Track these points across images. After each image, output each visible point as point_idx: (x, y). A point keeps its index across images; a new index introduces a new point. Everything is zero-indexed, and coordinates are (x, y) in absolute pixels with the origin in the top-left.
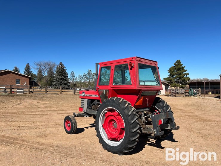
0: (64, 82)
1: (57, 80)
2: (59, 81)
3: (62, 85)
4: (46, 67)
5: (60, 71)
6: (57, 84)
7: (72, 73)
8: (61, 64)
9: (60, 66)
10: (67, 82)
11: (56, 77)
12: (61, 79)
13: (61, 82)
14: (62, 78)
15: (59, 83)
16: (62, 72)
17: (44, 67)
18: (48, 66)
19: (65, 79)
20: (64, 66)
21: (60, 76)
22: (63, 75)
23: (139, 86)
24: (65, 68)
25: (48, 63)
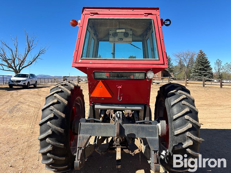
0: (204, 73)
1: (195, 71)
2: (197, 72)
3: (201, 76)
4: (185, 58)
5: (199, 60)
6: (196, 75)
7: (218, 61)
8: (201, 52)
9: (199, 55)
10: (207, 73)
11: (195, 67)
12: (200, 69)
13: (200, 73)
14: (201, 69)
15: (198, 74)
16: (201, 62)
17: (182, 58)
18: (188, 56)
19: (205, 69)
20: (204, 54)
21: (199, 66)
22: (202, 65)
23: (80, 61)
24: (205, 56)
25: (187, 53)
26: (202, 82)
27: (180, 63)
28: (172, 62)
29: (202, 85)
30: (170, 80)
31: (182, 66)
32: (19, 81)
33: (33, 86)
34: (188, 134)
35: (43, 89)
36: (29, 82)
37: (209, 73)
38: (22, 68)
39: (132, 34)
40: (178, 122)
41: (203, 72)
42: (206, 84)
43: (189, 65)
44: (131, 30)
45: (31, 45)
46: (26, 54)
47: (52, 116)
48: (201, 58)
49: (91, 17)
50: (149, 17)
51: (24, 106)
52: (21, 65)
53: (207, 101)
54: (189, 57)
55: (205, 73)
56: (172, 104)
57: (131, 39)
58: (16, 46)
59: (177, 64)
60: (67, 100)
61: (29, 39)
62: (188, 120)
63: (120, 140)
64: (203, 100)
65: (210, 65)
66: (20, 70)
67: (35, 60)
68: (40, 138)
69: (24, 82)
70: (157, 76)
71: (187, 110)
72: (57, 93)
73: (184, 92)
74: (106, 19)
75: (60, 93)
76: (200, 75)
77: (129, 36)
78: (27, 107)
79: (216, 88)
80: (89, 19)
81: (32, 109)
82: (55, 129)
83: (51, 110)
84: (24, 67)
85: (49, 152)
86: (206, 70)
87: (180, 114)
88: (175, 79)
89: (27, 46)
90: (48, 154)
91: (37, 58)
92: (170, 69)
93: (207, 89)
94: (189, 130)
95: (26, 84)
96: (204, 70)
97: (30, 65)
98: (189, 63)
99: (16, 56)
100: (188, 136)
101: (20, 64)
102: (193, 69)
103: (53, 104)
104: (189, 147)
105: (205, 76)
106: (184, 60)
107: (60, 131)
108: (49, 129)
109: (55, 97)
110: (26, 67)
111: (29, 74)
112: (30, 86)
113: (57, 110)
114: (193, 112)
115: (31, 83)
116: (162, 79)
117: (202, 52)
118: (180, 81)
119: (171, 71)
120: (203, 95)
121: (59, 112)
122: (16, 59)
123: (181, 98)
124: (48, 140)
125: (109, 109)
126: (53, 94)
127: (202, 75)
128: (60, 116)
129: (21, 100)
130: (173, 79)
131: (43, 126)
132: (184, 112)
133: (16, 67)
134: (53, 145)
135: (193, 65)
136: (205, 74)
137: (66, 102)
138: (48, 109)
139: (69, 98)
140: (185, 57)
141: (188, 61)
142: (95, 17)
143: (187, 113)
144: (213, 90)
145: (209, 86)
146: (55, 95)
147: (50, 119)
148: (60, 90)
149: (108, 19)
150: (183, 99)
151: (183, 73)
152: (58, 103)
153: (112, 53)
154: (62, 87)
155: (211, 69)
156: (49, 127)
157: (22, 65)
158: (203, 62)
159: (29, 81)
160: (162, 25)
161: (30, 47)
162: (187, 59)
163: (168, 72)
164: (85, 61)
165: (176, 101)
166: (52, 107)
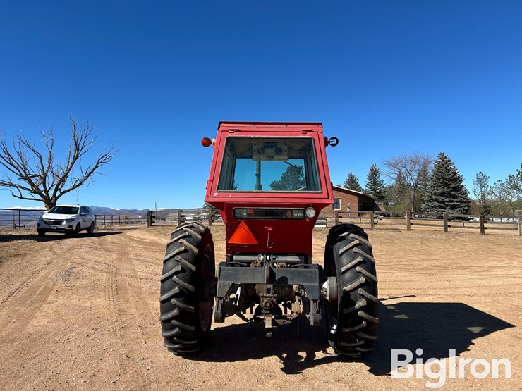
0: (450, 201)
1: (431, 197)
2: (436, 200)
3: (444, 208)
4: (409, 169)
5: (439, 174)
6: (433, 207)
7: (481, 177)
8: (443, 157)
9: (439, 163)
10: (457, 202)
11: (430, 189)
12: (442, 194)
13: (443, 203)
14: (443, 192)
15: (437, 204)
16: (443, 178)
17: (403, 170)
18: (414, 165)
19: (453, 193)
20: (450, 161)
21: (440, 186)
22: (446, 185)
23: (215, 194)
24: (452, 167)
25: (414, 158)
26: (442, 223)
27: (400, 179)
28: (381, 178)
29: (442, 229)
30: (376, 218)
31: (402, 187)
32: (58, 222)
33: (85, 232)
34: (360, 291)
35: (108, 238)
36: (79, 224)
37: (461, 202)
38: (62, 194)
39: (286, 149)
40: (348, 275)
41: (447, 200)
42: (450, 226)
43: (417, 184)
44: (286, 144)
45: (81, 146)
46: (70, 164)
47: (179, 268)
48: (444, 170)
49: (230, 135)
50: (308, 136)
51: (85, 269)
52: (60, 187)
53: (443, 260)
54: (417, 167)
55: (452, 201)
56: (341, 252)
57: (286, 157)
58: (50, 147)
59: (393, 182)
60: (197, 247)
61: (79, 132)
62: (360, 273)
63: (270, 306)
64: (435, 258)
65: (463, 186)
66: (57, 198)
67: (89, 175)
68: (163, 299)
69: (70, 224)
70: (348, 210)
71: (359, 259)
72: (183, 238)
73: (357, 237)
74: (250, 138)
75: (187, 238)
76: (443, 206)
77: (284, 152)
78: (91, 271)
79: (471, 233)
80: (228, 138)
81: (103, 275)
82: (183, 286)
83: (177, 261)
84: (64, 192)
85: (175, 317)
86: (455, 197)
87: (349, 265)
88: (389, 216)
89: (73, 148)
90: (173, 321)
91: (92, 172)
92: (378, 193)
93: (453, 237)
94: (361, 286)
95: (74, 228)
96: (451, 195)
97: (77, 186)
98: (417, 180)
99: (49, 168)
100: (360, 294)
101: (58, 186)
102: (427, 194)
103: (179, 253)
104: (362, 308)
105: (453, 208)
106: (408, 174)
107: (190, 289)
108: (175, 286)
109: (181, 243)
110: (68, 191)
111: (79, 207)
112: (81, 232)
113: (185, 261)
114: (368, 263)
115: (82, 226)
116: (359, 215)
117: (445, 158)
118: (397, 220)
119: (381, 198)
120: (439, 249)
121: (187, 263)
122: (50, 174)
123: (353, 243)
124: (173, 301)
125: (254, 261)
126: (178, 240)
127: (447, 205)
128: (190, 269)
129: (74, 258)
130: (384, 215)
131: (167, 283)
132: (354, 262)
133: (47, 192)
134: (179, 308)
135: (427, 185)
136: (452, 204)
137: (196, 251)
138: (172, 260)
139: (198, 245)
140: (409, 167)
141: (416, 177)
142: (236, 135)
143: (358, 264)
144: (464, 239)
145: (458, 229)
146: (181, 241)
147: (176, 273)
148: (187, 234)
149: (253, 138)
150: (356, 245)
151: (407, 202)
152: (186, 251)
153: (256, 175)
154: (189, 230)
155: (466, 193)
156: (174, 284)
157: (62, 187)
158: (448, 177)
159: (80, 220)
160: (326, 145)
161: (78, 150)
162: (413, 173)
163: (373, 200)
164: (222, 194)
165: (345, 248)
166: (178, 257)
